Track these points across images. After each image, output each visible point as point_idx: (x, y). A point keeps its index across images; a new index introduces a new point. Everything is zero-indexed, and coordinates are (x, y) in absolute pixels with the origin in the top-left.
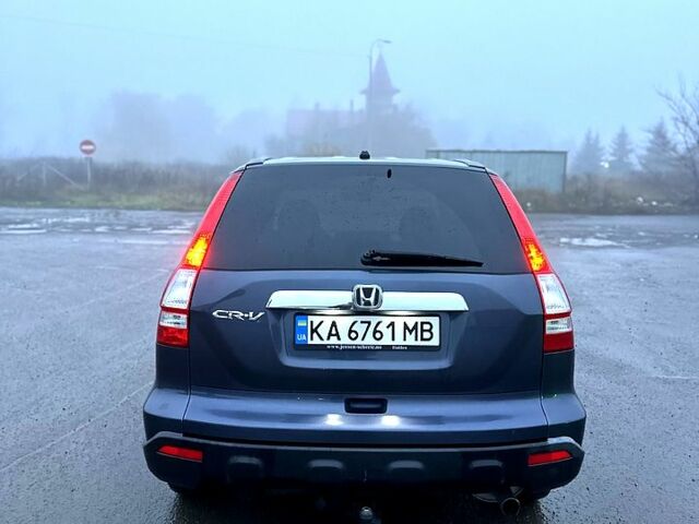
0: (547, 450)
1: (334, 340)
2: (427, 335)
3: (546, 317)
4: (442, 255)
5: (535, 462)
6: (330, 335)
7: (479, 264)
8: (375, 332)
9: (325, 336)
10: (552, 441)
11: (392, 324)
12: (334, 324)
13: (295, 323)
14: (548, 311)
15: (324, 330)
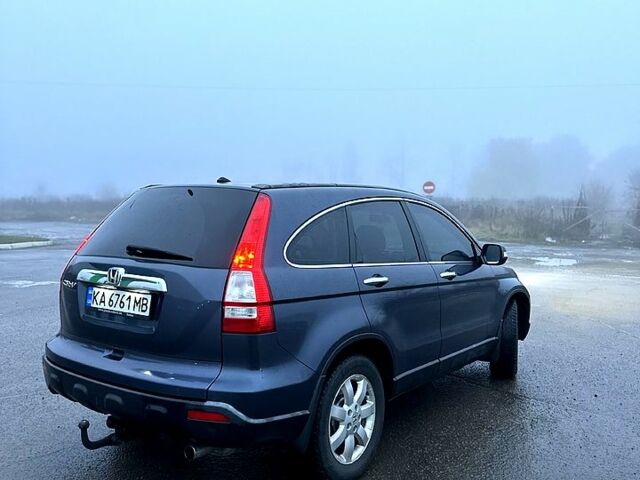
0: (202, 410)
1: (102, 305)
2: (144, 308)
3: (224, 304)
4: (164, 250)
5: (193, 417)
6: (101, 302)
7: (191, 259)
8: (121, 302)
9: (98, 302)
10: (209, 403)
11: (129, 298)
12: (103, 295)
13: (87, 292)
14: (227, 299)
15: (99, 298)
